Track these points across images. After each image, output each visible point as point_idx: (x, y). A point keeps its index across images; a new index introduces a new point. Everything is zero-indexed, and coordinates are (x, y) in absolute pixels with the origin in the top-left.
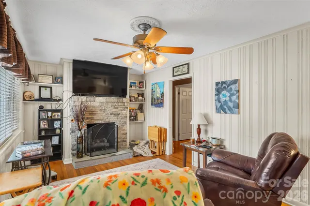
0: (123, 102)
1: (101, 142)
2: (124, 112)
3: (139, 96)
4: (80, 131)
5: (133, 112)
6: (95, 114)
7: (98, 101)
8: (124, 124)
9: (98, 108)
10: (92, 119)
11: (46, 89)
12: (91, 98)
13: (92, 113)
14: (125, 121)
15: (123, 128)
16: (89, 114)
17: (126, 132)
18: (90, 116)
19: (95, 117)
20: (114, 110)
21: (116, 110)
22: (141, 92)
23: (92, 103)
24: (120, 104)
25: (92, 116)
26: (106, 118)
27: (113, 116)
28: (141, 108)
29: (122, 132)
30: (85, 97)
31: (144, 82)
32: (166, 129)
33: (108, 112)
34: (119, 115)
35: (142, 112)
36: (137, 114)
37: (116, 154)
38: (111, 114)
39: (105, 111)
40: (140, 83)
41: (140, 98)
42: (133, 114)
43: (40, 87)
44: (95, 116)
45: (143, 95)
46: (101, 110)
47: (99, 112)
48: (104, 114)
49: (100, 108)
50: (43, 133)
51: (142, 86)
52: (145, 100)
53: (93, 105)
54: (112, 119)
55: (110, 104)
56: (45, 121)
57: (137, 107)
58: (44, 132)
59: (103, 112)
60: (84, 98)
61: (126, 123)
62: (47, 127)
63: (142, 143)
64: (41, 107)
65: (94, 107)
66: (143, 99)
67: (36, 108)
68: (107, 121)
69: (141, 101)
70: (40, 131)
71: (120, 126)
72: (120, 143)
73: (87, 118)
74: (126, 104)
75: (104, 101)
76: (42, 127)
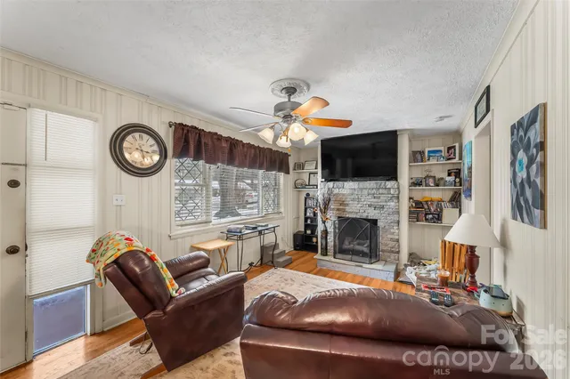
0: (386, 188)
1: (359, 244)
2: (392, 204)
3: (449, 175)
4: (324, 223)
5: (432, 204)
6: (348, 205)
7: (348, 187)
9: (349, 197)
10: (344, 210)
12: (339, 184)
13: (343, 203)
14: (397, 219)
15: (392, 230)
16: (339, 205)
17: (396, 237)
18: (341, 207)
19: (347, 209)
20: (373, 200)
21: (376, 200)
22: (453, 167)
23: (340, 190)
24: (381, 191)
25: (344, 208)
26: (363, 211)
27: (373, 208)
28: (455, 199)
29: (390, 236)
31: (458, 145)
33: (365, 203)
34: (383, 208)
35: (457, 206)
36: (442, 210)
38: (370, 206)
39: (359, 200)
40: (449, 149)
41: (451, 178)
42: (432, 210)
43: (310, 174)
44: (347, 207)
45: (458, 173)
46: (353, 200)
47: (350, 202)
48: (359, 205)
49: (352, 197)
50: (309, 222)
51: (452, 156)
52: (461, 182)
53: (341, 193)
54: (372, 214)
55: (365, 192)
56: (312, 209)
58: (309, 220)
59: (356, 203)
60: (331, 184)
61: (398, 223)
62: (312, 215)
64: (308, 195)
65: (343, 195)
66: (458, 180)
67: (304, 195)
68: (364, 216)
69: (451, 185)
70: (306, 219)
71: (387, 227)
72: (386, 254)
73: (338, 210)
74: (392, 192)
75: (356, 187)
76: (308, 214)
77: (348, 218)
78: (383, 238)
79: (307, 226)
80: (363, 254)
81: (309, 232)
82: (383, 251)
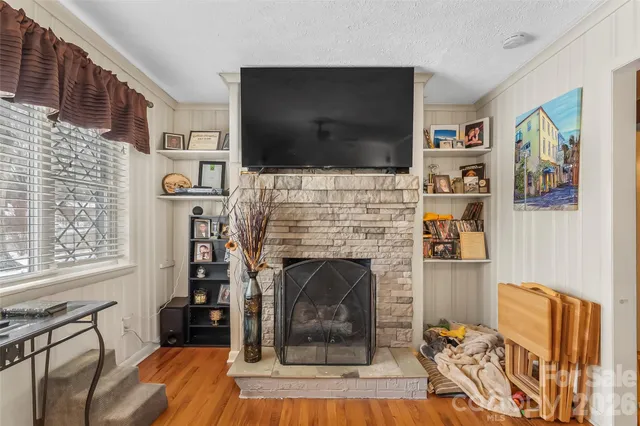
0: (394, 190)
1: (327, 316)
2: (402, 224)
3: (465, 174)
4: (254, 278)
5: (443, 226)
6: (306, 229)
7: (310, 187)
8: (401, 267)
9: (311, 211)
10: (298, 243)
11: (212, 169)
12: (289, 177)
13: (295, 226)
14: (408, 255)
15: (400, 281)
16: (287, 229)
17: (408, 294)
18: (291, 236)
19: (306, 238)
20: (365, 217)
21: (371, 217)
22: (474, 161)
23: (293, 193)
24: (383, 196)
25: (297, 236)
26: (340, 242)
27: (362, 236)
28: (475, 215)
29: (395, 293)
30: (272, 176)
31: (486, 121)
32: (597, 308)
33: (347, 223)
34: (383, 233)
35: (478, 226)
36: (458, 236)
37: (363, 371)
38: (356, 230)
39: (334, 219)
40: (469, 128)
41: (470, 180)
42: (443, 236)
43: (202, 163)
44: (306, 236)
45: (480, 171)
46: (322, 218)
47: (314, 223)
48: (334, 230)
49: (320, 211)
50: (201, 274)
51: (475, 141)
52: (488, 185)
53: (293, 200)
54: (360, 248)
55: (350, 198)
56: (208, 245)
57: (459, 210)
58: (202, 271)
59: (328, 223)
60: (268, 180)
61: (409, 264)
63: (475, 341)
64: (198, 211)
65: (300, 205)
66: (483, 183)
67: (186, 213)
68: (343, 253)
69: (473, 190)
70: (194, 268)
71: (390, 275)
72: (389, 331)
73: (284, 242)
74: (407, 197)
75: (330, 186)
76: (199, 258)
77: (318, 261)
78: (382, 298)
79: (195, 286)
80: (337, 338)
81: (200, 299)
82: (383, 326)
